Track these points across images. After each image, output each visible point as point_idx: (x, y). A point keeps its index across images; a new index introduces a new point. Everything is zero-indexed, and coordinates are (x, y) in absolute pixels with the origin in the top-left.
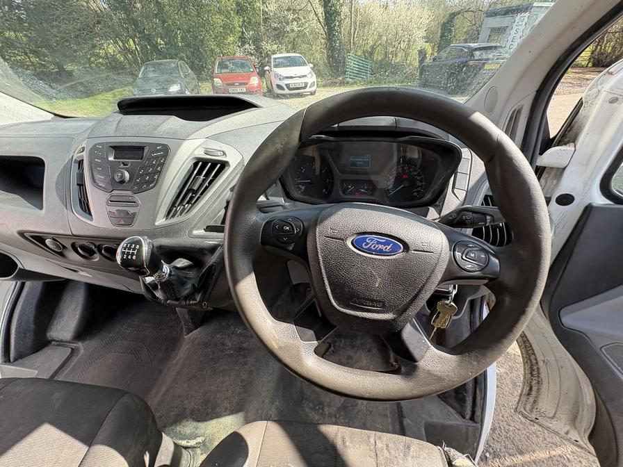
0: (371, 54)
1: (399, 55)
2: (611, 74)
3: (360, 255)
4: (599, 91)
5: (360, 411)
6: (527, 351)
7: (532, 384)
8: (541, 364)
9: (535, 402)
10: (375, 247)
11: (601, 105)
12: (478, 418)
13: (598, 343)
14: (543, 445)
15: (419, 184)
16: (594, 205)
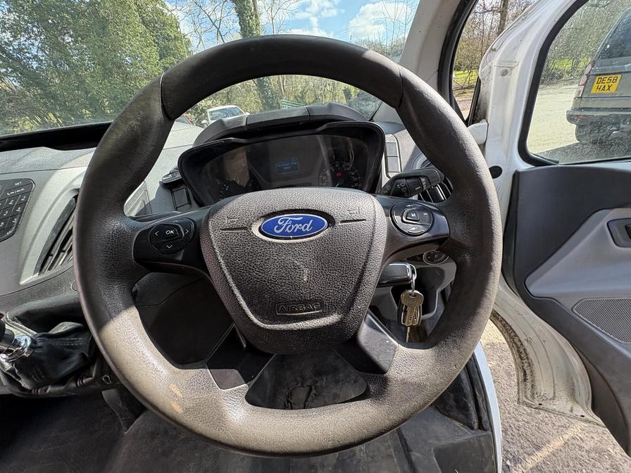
0: (302, 98)
1: (328, 95)
2: (495, 50)
3: (273, 243)
4: (490, 67)
5: (359, 461)
6: (510, 335)
7: (524, 368)
8: (525, 344)
9: (533, 386)
10: (291, 228)
11: (496, 79)
12: (486, 426)
13: (568, 304)
14: (555, 432)
15: (356, 179)
16: (520, 170)
